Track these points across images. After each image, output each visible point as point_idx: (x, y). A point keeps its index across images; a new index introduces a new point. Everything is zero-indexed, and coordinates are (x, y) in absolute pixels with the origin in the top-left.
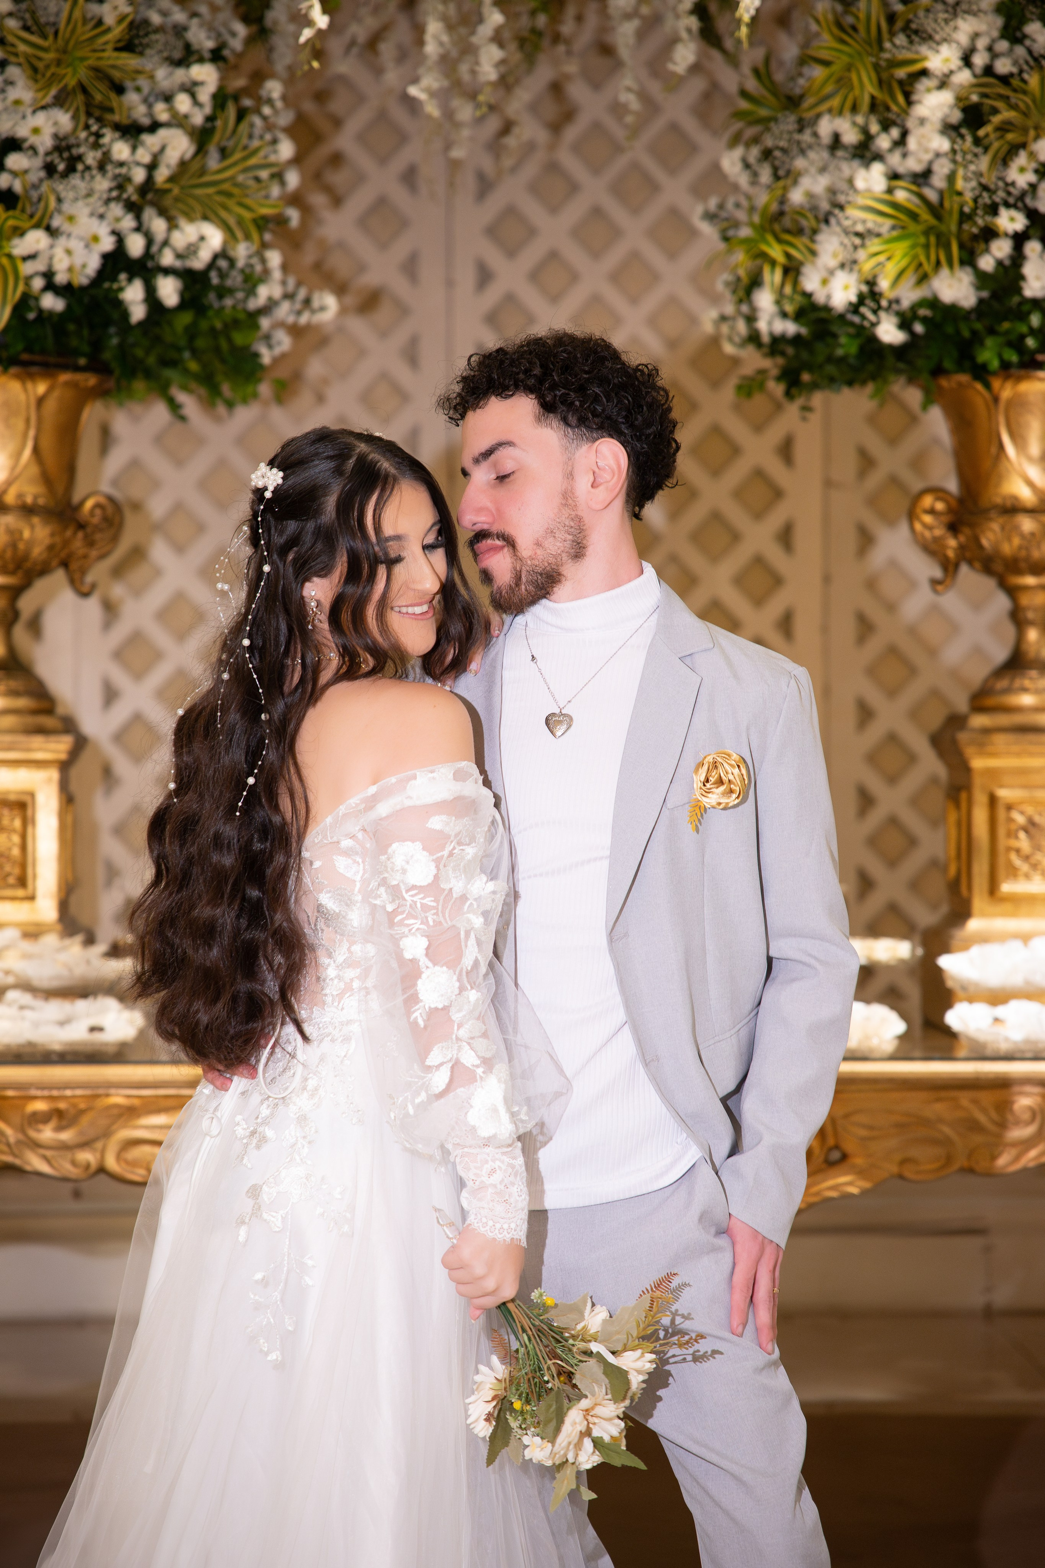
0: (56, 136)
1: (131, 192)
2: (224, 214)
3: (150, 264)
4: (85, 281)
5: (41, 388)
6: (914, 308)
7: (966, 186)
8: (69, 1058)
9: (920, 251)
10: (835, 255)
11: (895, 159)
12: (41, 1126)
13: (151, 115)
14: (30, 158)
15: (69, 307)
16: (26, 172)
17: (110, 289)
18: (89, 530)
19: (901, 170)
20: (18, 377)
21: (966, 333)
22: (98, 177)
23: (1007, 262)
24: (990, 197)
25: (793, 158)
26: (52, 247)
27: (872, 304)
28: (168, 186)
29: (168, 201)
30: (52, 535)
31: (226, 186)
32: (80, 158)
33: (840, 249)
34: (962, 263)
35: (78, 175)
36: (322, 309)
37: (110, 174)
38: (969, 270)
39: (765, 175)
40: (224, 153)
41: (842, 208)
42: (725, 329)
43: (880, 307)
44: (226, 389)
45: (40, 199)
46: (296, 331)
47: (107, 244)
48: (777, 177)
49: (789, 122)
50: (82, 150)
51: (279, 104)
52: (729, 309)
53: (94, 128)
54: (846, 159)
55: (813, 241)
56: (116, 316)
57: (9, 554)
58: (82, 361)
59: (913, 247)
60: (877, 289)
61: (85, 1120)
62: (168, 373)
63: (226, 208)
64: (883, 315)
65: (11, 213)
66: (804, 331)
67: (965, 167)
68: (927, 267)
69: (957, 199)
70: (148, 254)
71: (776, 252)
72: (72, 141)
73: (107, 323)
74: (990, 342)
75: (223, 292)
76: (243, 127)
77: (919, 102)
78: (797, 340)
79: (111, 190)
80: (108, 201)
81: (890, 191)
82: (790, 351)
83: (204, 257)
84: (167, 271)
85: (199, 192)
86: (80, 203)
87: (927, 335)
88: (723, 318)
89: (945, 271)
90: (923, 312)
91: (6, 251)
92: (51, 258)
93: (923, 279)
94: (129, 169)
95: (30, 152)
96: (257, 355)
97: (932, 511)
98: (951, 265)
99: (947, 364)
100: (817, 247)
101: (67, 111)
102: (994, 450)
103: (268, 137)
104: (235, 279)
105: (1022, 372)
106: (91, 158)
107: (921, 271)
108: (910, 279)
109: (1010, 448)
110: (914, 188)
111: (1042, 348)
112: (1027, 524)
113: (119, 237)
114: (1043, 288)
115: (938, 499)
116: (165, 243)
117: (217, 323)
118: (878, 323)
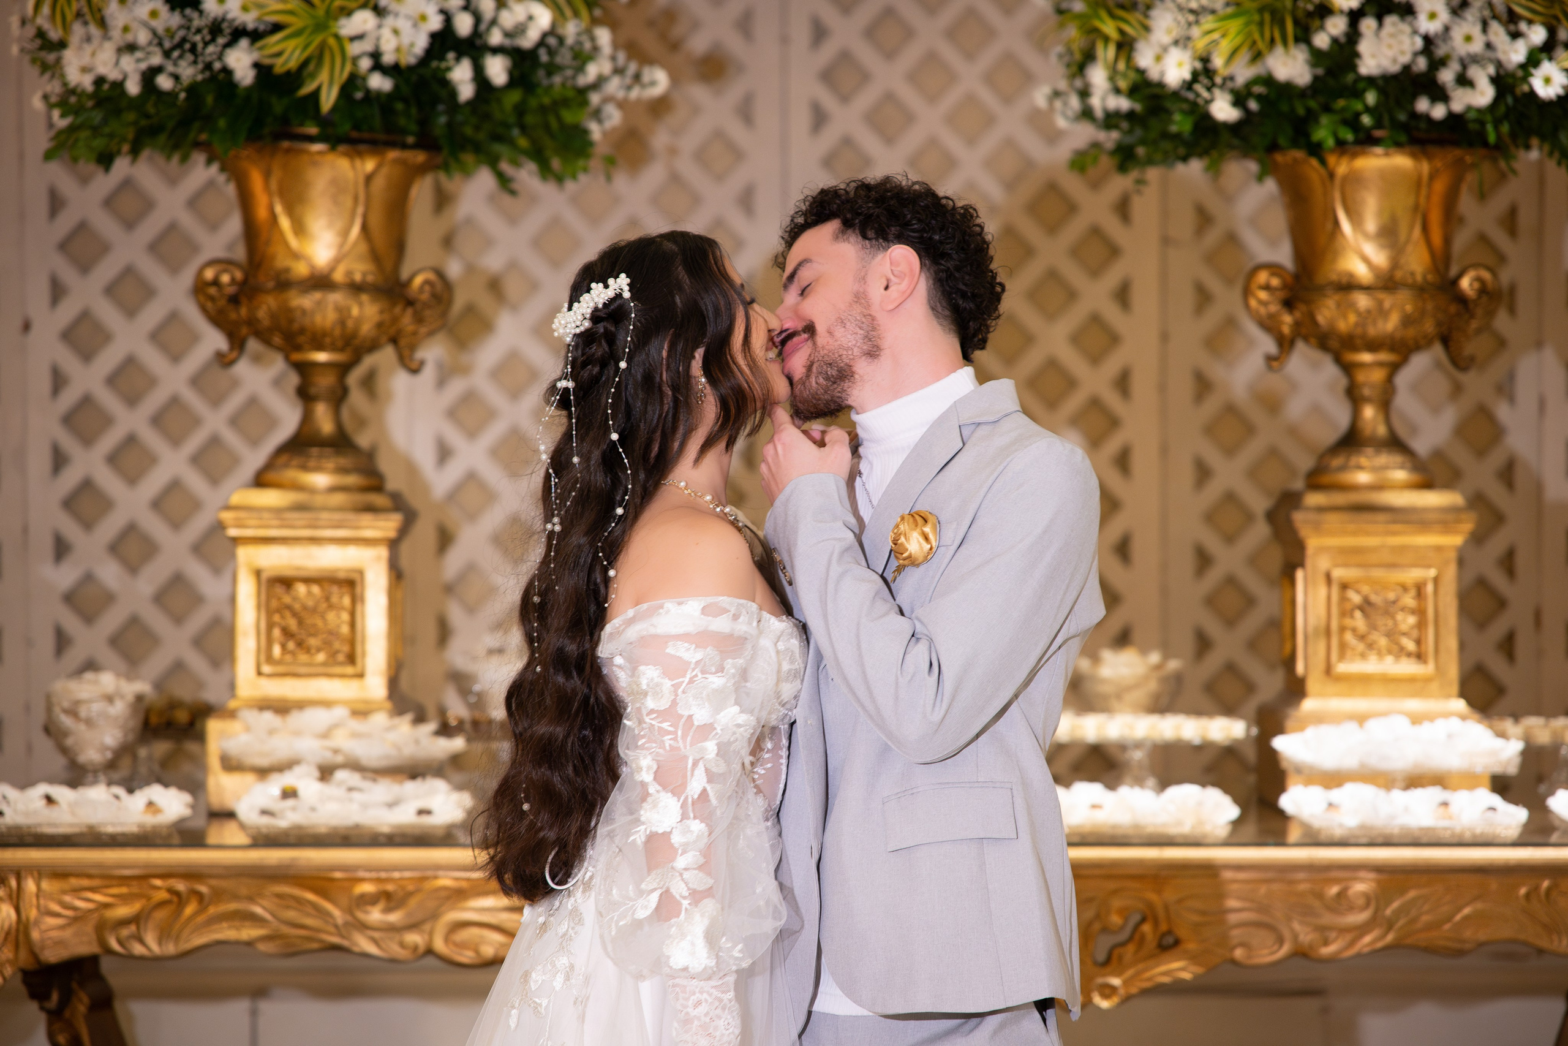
3: (478, 42)
4: (412, 60)
5: (369, 165)
6: (1249, 85)
8: (397, 839)
9: (1254, 28)
10: (1169, 31)
12: (369, 908)
15: (396, 87)
17: (438, 68)
18: (418, 307)
20: (347, 155)
21: (1301, 111)
23: (1343, 40)
26: (380, 26)
27: (1206, 81)
30: (381, 312)
33: (1173, 26)
34: (1297, 40)
36: (653, 83)
38: (1303, 47)
42: (1058, 104)
43: (1214, 85)
44: (556, 164)
46: (626, 106)
47: (435, 23)
52: (1062, 85)
55: (1147, 16)
56: (444, 94)
57: (337, 332)
58: (410, 140)
59: (1247, 24)
60: (1211, 66)
61: (413, 902)
62: (499, 148)
64: (1217, 92)
66: (1138, 107)
68: (1261, 45)
70: (476, 33)
71: (1109, 28)
73: (435, 101)
74: (1325, 120)
75: (552, 69)
78: (1131, 115)
82: (1125, 125)
83: (533, 35)
84: (496, 50)
87: (1261, 113)
88: (1057, 94)
89: (1279, 50)
90: (1258, 89)
91: (333, 30)
92: (378, 39)
93: (1257, 56)
96: (585, 132)
97: (1267, 287)
98: (1285, 43)
99: (1282, 141)
100: (1150, 23)
102: (1329, 226)
104: (564, 58)
105: (1358, 148)
107: (1255, 49)
108: (1244, 56)
109: (1346, 226)
111: (1379, 125)
112: (1363, 301)
113: (447, 16)
114: (1379, 66)
115: (1273, 274)
116: (494, 22)
117: (546, 100)
118: (1212, 100)
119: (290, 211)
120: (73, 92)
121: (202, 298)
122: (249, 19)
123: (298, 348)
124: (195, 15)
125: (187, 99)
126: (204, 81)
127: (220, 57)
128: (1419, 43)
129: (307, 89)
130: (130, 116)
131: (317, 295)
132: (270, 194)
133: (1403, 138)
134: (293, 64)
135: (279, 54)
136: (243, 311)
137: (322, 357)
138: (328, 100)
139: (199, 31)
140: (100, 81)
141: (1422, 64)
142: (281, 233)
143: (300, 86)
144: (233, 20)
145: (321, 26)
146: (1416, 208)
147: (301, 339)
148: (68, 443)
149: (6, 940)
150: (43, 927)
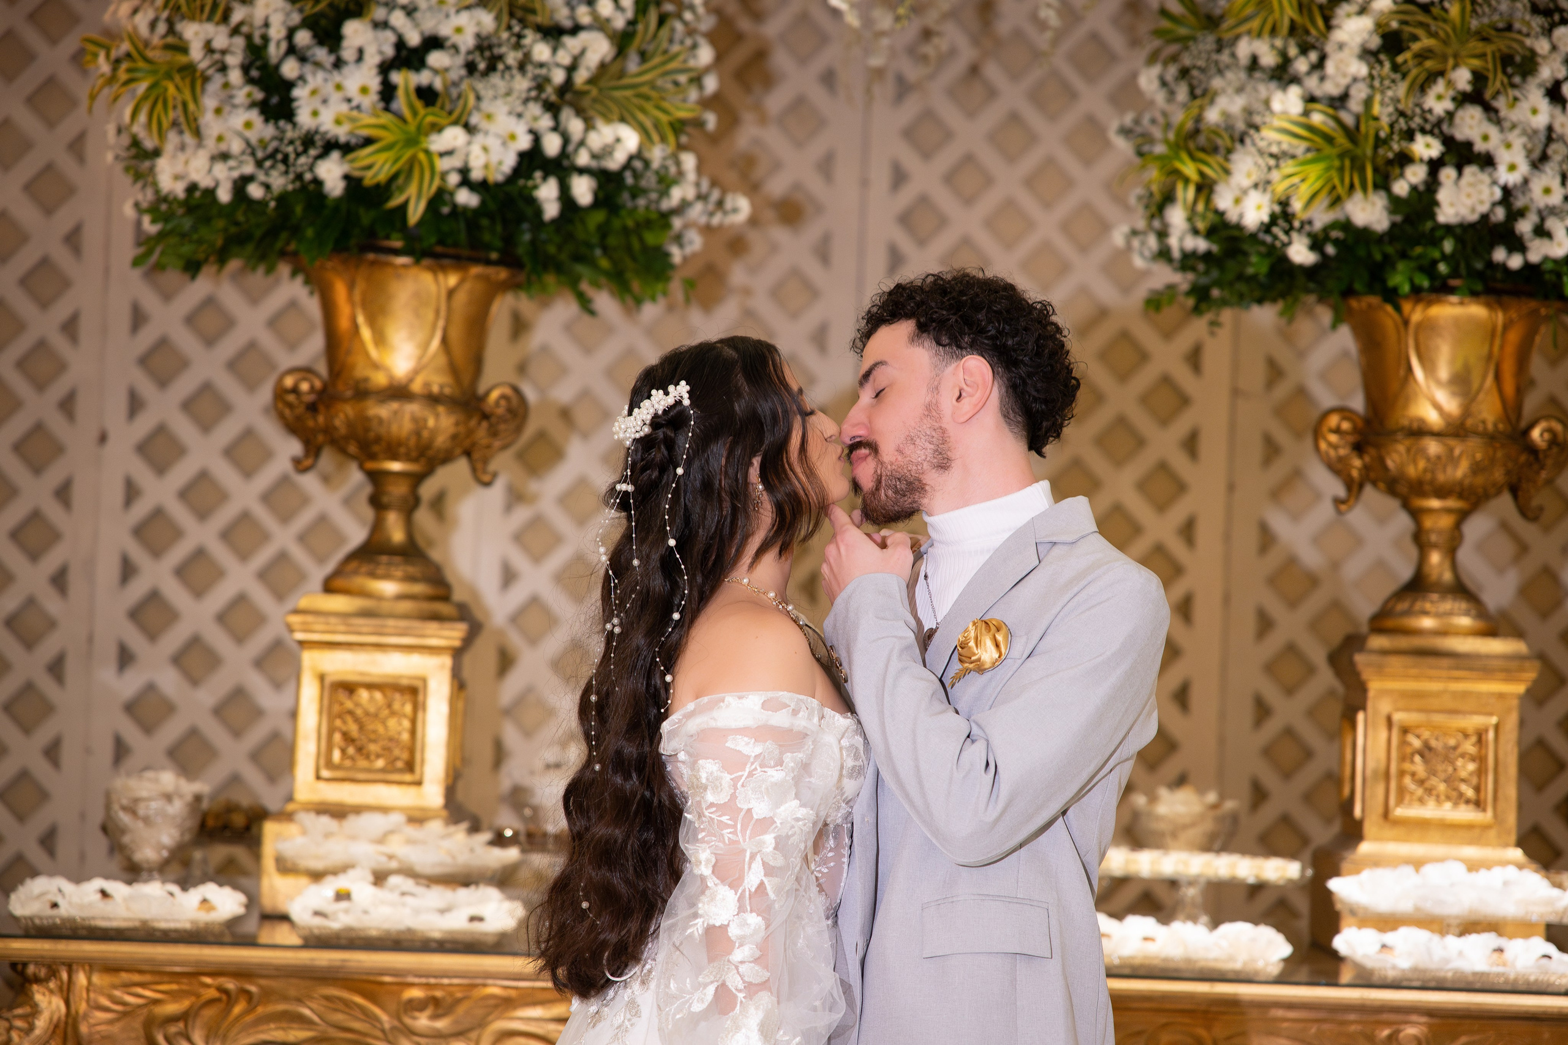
0: (478, 36)
1: (550, 93)
2: (641, 116)
3: (565, 163)
4: (500, 178)
5: (452, 280)
6: (1326, 229)
7: (1383, 111)
8: (448, 946)
9: (1334, 174)
10: (1249, 175)
11: (1312, 83)
12: (417, 1014)
13: (573, 17)
14: (452, 56)
15: (483, 203)
16: (447, 70)
17: (525, 187)
18: (493, 420)
19: (1318, 93)
20: (431, 269)
21: (1378, 257)
22: (518, 77)
23: (1421, 188)
24: (1406, 122)
25: (1210, 78)
26: (469, 143)
27: (1284, 224)
28: (587, 87)
29: (586, 102)
30: (457, 424)
31: (645, 90)
32: (500, 58)
33: (1254, 169)
34: (1376, 187)
35: (498, 74)
36: (735, 210)
37: (530, 75)
38: (1383, 193)
39: (1182, 93)
40: (644, 56)
41: (1257, 128)
42: (1136, 243)
43: (1292, 228)
44: (636, 285)
45: (459, 96)
46: (707, 230)
47: (524, 142)
48: (1193, 96)
49: (1208, 42)
50: (503, 50)
51: (701, 10)
52: (1141, 224)
53: (517, 29)
54: (1263, 80)
55: (1227, 160)
56: (529, 211)
57: (412, 442)
58: (494, 256)
59: (1328, 169)
60: (1290, 210)
61: (461, 1010)
62: (580, 269)
63: (643, 110)
64: (1295, 235)
65: (430, 109)
66: (1215, 248)
67: (1383, 92)
68: (1340, 190)
69: (1372, 123)
70: (564, 153)
71: (1190, 169)
72: (495, 41)
73: (520, 219)
74: (1401, 266)
75: (636, 192)
76: (664, 33)
77: (1339, 27)
78: (1207, 256)
79: (530, 90)
80: (526, 101)
81: (1306, 113)
82: (1201, 267)
83: (619, 158)
84: (582, 171)
85: (617, 94)
86: (499, 102)
87: (1337, 257)
88: (1134, 233)
89: (1358, 195)
90: (1335, 234)
91: (424, 145)
92: (467, 155)
93: (1336, 201)
94: (549, 70)
95: (452, 51)
96: (667, 255)
97: (1338, 431)
98: (1364, 189)
99: (1358, 286)
100: (1231, 166)
101: (490, 11)
102: (1403, 373)
103: (689, 42)
104: (649, 181)
105: (1434, 296)
106: (512, 58)
107: (1334, 194)
108: (1323, 201)
109: (1419, 373)
110: (1331, 111)
111: (1455, 273)
112: (1433, 447)
113: (536, 136)
114: (1457, 214)
115: (1344, 418)
116: (582, 143)
117: (630, 222)
118: (1290, 243)
119: (372, 322)
120: (166, 199)
121: (280, 405)
122: (342, 133)
123: (373, 457)
124: (289, 127)
125: (277, 208)
126: (294, 191)
127: (311, 168)
128: (1498, 194)
129: (395, 202)
130: (220, 223)
131: (395, 405)
132: (353, 306)
133: (1479, 287)
134: (382, 177)
135: (369, 167)
136: (321, 419)
137: (396, 466)
138: (415, 213)
139: (291, 142)
140: (192, 188)
141: (1500, 214)
142: (362, 343)
143: (388, 198)
144: (326, 133)
145: (412, 141)
146: (1490, 356)
147: (376, 448)
148: (138, 554)
149: (54, 1032)
150: (92, 1021)
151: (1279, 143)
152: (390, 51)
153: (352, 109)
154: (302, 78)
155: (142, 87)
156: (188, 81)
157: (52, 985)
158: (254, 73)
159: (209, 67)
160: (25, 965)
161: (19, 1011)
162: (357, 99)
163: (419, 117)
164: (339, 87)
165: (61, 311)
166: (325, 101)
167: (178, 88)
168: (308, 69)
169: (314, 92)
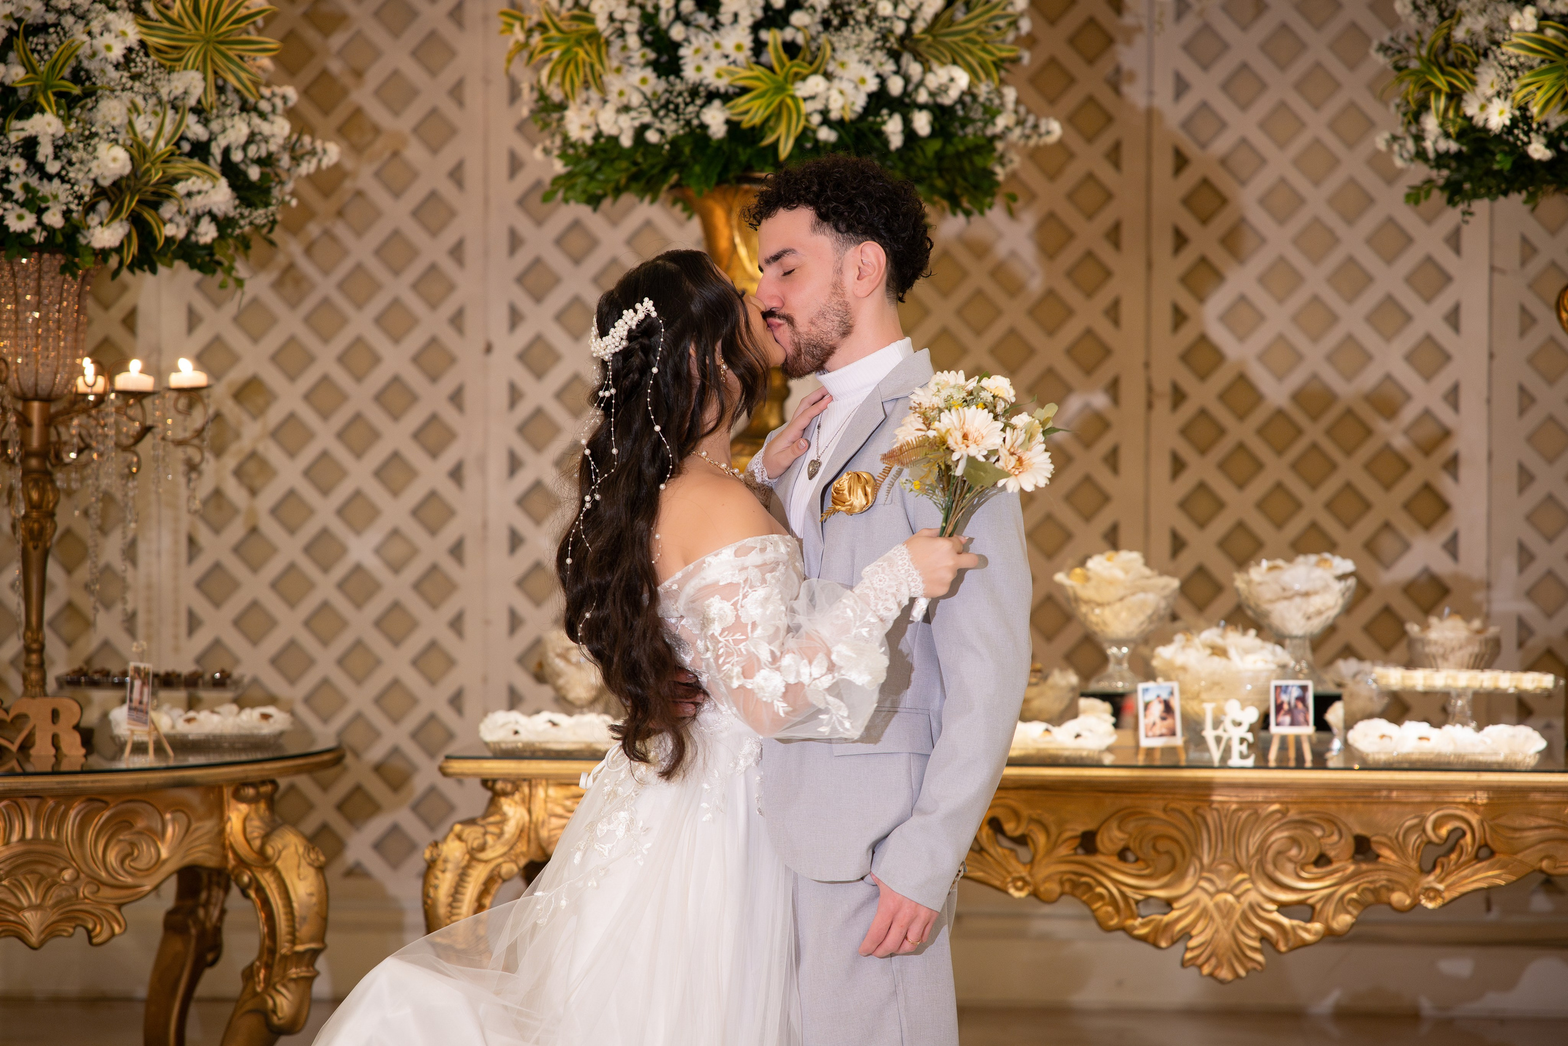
1: (892, 42)
2: (969, 58)
3: (907, 101)
4: (853, 116)
6: (1561, 129)
9: (1566, 82)
10: (1492, 85)
11: (1545, 3)
14: (810, 15)
15: (840, 138)
16: (806, 27)
17: (874, 122)
19: (1551, 11)
22: (866, 30)
26: (829, 89)
27: (1524, 127)
28: (923, 36)
29: (923, 49)
31: (971, 35)
32: (850, 14)
33: (1496, 80)
35: (850, 29)
36: (1048, 133)
37: (875, 28)
39: (1433, 15)
40: (968, 6)
41: (1498, 44)
42: (1396, 147)
44: (965, 202)
45: (819, 49)
46: (1026, 151)
47: (872, 85)
48: (1442, 17)
50: (853, 7)
52: (1400, 131)
55: (1473, 72)
56: (877, 144)
59: (1559, 78)
60: (1528, 114)
63: (970, 52)
64: (1532, 135)
65: (795, 62)
66: (1465, 149)
70: (905, 93)
71: (1441, 82)
73: (870, 148)
75: (966, 121)
78: (1458, 155)
79: (876, 40)
80: (872, 50)
81: (1540, 30)
82: (1453, 165)
83: (953, 94)
84: (921, 107)
85: (948, 39)
86: (851, 51)
88: (1395, 138)
91: (791, 92)
92: (827, 99)
94: (892, 23)
95: (811, 11)
96: (993, 173)
100: (1477, 78)
104: (977, 113)
106: (861, 14)
108: (1556, 106)
110: (1562, 27)
113: (882, 79)
116: (921, 83)
117: (961, 148)
118: (1530, 142)
120: (573, 145)
122: (722, 84)
124: (678, 81)
125: (669, 151)
126: (685, 135)
127: (698, 116)
129: (769, 140)
130: (624, 164)
132: (731, 227)
134: (757, 120)
135: (746, 112)
138: (785, 150)
139: (680, 94)
140: (598, 135)
142: (740, 259)
143: (762, 138)
144: (708, 85)
145: (780, 89)
148: (523, 450)
149: (520, 836)
150: (552, 826)
151: (1517, 57)
152: (759, 14)
153: (730, 64)
154: (687, 40)
155: (556, 54)
156: (594, 46)
157: (517, 797)
158: (648, 37)
159: (612, 34)
160: (494, 781)
161: (492, 819)
162: (734, 55)
163: (785, 69)
164: (717, 45)
165: (449, 238)
166: (706, 58)
167: (587, 53)
168: (692, 30)
169: (697, 51)
